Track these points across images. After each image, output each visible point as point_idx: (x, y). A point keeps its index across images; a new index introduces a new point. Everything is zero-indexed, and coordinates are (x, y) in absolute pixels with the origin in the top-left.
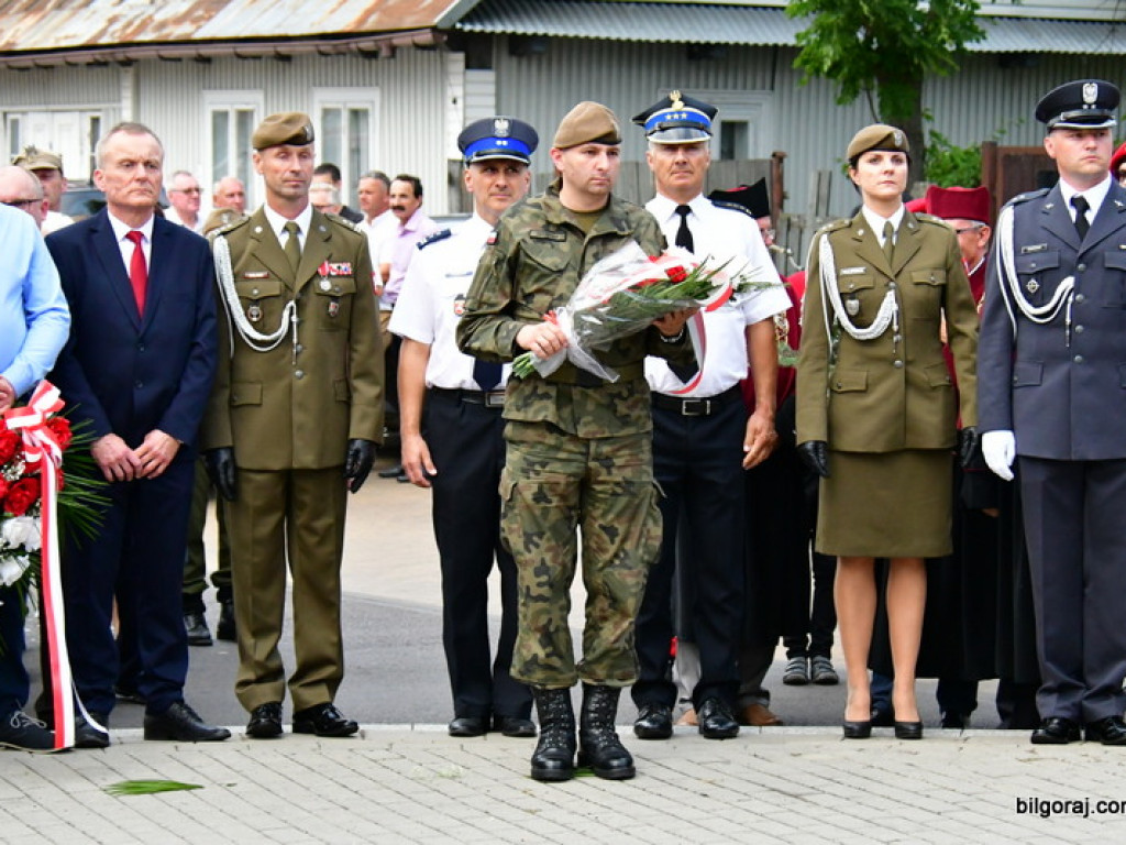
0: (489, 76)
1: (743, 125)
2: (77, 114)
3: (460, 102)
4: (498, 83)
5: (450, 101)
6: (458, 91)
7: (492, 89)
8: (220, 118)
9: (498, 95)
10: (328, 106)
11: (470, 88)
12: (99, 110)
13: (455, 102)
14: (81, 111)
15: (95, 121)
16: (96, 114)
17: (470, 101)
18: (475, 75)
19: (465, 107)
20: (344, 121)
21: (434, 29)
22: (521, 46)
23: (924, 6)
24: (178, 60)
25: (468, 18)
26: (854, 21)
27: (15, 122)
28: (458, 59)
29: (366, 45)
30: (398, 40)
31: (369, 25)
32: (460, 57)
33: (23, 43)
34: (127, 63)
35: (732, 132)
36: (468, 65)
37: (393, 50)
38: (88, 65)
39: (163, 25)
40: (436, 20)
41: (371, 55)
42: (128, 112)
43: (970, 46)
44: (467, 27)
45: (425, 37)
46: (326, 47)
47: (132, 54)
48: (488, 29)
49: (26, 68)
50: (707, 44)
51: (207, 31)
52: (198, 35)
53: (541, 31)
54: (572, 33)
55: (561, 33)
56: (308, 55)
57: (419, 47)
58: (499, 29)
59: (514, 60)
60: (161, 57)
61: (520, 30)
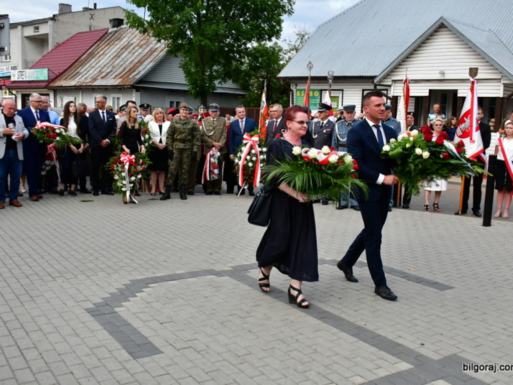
0: (139, 93)
3: (135, 97)
4: (141, 94)
5: (133, 97)
6: (134, 95)
9: (141, 96)
10: (114, 97)
11: (137, 95)
14: (73, 96)
15: (75, 98)
17: (137, 97)
18: (137, 93)
20: (116, 99)
21: (131, 85)
22: (144, 88)
23: (207, 85)
24: (89, 89)
25: (136, 84)
26: (197, 86)
27: (62, 98)
28: (134, 90)
29: (120, 87)
30: (125, 87)
31: (121, 84)
32: (135, 90)
33: (64, 85)
34: (81, 89)
35: (178, 103)
36: (136, 91)
37: (124, 88)
38: (74, 89)
39: (87, 83)
40: (131, 84)
41: (120, 89)
42: (81, 97)
43: (215, 91)
44: (136, 85)
45: (129, 86)
46: (113, 87)
47: (82, 87)
48: (139, 85)
49: (64, 89)
50: (174, 89)
51: (94, 84)
52: (92, 85)
53: (148, 86)
54: (153, 87)
55: (151, 87)
56: (110, 89)
57: (128, 88)
58: (141, 85)
59: (143, 91)
60: (86, 88)
61: (144, 86)
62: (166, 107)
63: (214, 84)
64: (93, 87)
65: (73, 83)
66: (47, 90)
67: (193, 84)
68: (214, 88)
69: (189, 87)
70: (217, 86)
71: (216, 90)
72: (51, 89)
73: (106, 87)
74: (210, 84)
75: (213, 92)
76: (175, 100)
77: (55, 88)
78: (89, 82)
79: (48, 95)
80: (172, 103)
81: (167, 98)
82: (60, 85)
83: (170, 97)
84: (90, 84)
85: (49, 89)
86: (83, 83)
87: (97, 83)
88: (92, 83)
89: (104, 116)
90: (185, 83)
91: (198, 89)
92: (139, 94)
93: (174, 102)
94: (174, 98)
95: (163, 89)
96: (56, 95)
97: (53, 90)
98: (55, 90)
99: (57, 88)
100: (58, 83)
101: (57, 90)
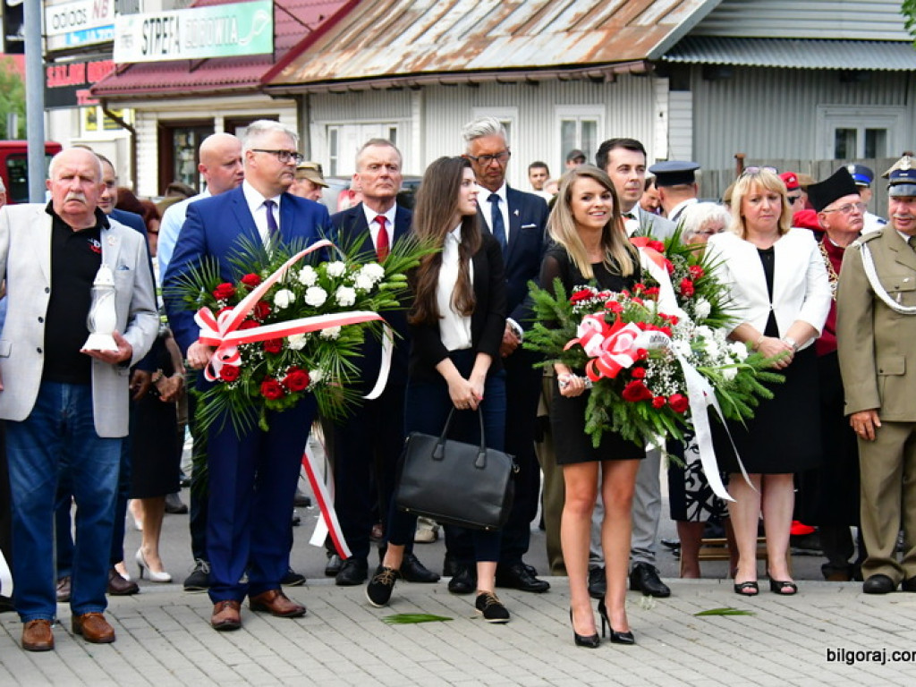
0: (687, 95)
1: (882, 131)
2: (379, 127)
3: (665, 115)
4: (694, 101)
5: (657, 115)
6: (664, 108)
7: (689, 105)
9: (694, 110)
10: (567, 119)
11: (673, 105)
12: (395, 123)
13: (661, 115)
14: (383, 124)
15: (393, 131)
16: (393, 126)
17: (673, 114)
18: (677, 95)
19: (669, 119)
20: (578, 129)
21: (646, 61)
22: (712, 74)
24: (455, 85)
25: (671, 52)
27: (334, 133)
28: (664, 83)
29: (595, 72)
30: (618, 69)
31: (597, 58)
32: (666, 81)
33: (341, 74)
34: (417, 87)
35: (875, 138)
36: (672, 88)
37: (615, 76)
38: (389, 89)
39: (443, 59)
40: (648, 53)
41: (598, 80)
42: (416, 125)
44: (671, 59)
45: (640, 67)
46: (564, 74)
47: (421, 80)
48: (687, 60)
49: (343, 93)
50: (855, 70)
51: (476, 63)
52: (470, 66)
53: (727, 61)
54: (750, 63)
55: (742, 62)
56: (551, 80)
57: (634, 74)
58: (695, 60)
59: (707, 83)
60: (442, 84)
61: (711, 60)
62: (819, 157)
64: (475, 78)
65: (380, 61)
66: (267, 98)
72: (288, 96)
73: (533, 76)
76: (861, 126)
77: (302, 90)
78: (455, 55)
80: (844, 136)
81: (820, 111)
82: (323, 75)
83: (836, 110)
84: (458, 63)
85: (274, 97)
86: (428, 61)
87: (491, 57)
88: (469, 56)
89: (497, 215)
90: (906, 37)
92: (685, 98)
93: (853, 132)
94: (857, 115)
95: (802, 69)
96: (309, 122)
97: (293, 101)
98: (306, 100)
99: (313, 88)
100: (319, 66)
101: (312, 97)
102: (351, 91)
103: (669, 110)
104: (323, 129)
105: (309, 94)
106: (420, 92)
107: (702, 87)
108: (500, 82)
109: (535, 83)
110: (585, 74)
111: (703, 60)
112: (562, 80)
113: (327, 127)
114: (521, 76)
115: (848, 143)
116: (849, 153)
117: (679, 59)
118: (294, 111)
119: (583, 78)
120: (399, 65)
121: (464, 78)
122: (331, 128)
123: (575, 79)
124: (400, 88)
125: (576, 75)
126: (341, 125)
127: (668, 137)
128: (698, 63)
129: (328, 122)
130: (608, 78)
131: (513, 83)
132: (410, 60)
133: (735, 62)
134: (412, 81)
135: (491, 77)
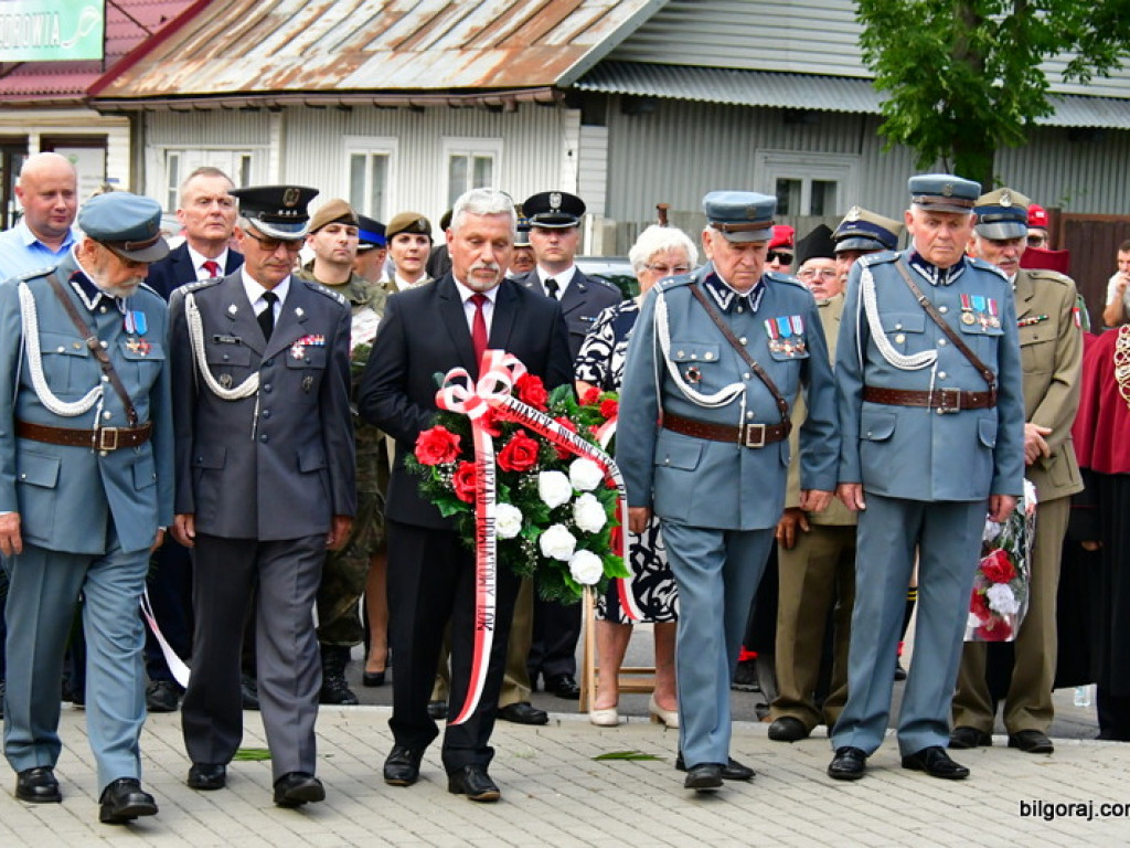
0: (602, 131)
1: (832, 184)
2: (230, 154)
3: (575, 154)
4: (610, 138)
5: (566, 153)
6: (574, 145)
7: (604, 143)
8: (358, 161)
9: (610, 149)
10: (456, 154)
11: (586, 142)
12: (250, 150)
13: (570, 154)
14: (234, 151)
15: (246, 160)
16: (246, 154)
17: (584, 153)
18: (589, 130)
19: (579, 158)
20: (470, 168)
21: (554, 87)
22: (632, 106)
23: (998, 82)
24: (322, 107)
25: (585, 79)
26: (934, 94)
27: (174, 160)
28: (574, 115)
29: (492, 99)
30: (521, 96)
31: (496, 82)
32: (577, 113)
33: (186, 88)
34: (277, 108)
35: (822, 190)
36: (584, 122)
37: (516, 105)
38: (242, 109)
39: (310, 75)
40: (556, 80)
41: (496, 109)
42: (275, 154)
43: (1039, 121)
44: (584, 87)
45: (546, 95)
46: (456, 99)
47: (282, 100)
48: (603, 89)
49: (187, 111)
50: (803, 110)
51: (350, 82)
52: (342, 86)
53: (651, 92)
54: (679, 95)
55: (669, 94)
56: (440, 107)
57: (539, 103)
58: (613, 89)
59: (626, 118)
60: (308, 105)
61: (632, 91)
63: (1041, 75)
64: (347, 100)
65: (234, 75)
66: (94, 114)
67: (910, 77)
68: (1038, 101)
69: (887, 97)
70: (1054, 88)
71: (1048, 110)
72: (119, 112)
73: (417, 100)
74: (1013, 77)
75: (1030, 124)
76: (807, 176)
77: (137, 106)
78: (324, 72)
79: (100, 142)
80: (786, 187)
81: (759, 158)
82: (163, 88)
83: (779, 157)
84: (328, 81)
85: (102, 113)
86: (292, 77)
87: (368, 76)
88: (341, 73)
90: (864, 73)
91: (940, 107)
92: (598, 134)
93: (798, 184)
94: (803, 163)
95: (740, 106)
96: (144, 144)
97: (125, 118)
98: (142, 117)
99: (150, 104)
100: (158, 78)
101: (149, 115)
102: (197, 109)
103: (580, 149)
104: (161, 153)
105: (145, 111)
106: (280, 114)
107: (620, 121)
108: (377, 106)
109: (419, 109)
110: (480, 100)
111: (622, 90)
112: (452, 106)
113: (166, 151)
114: (404, 100)
115: (792, 196)
116: (792, 209)
117: (594, 88)
118: (126, 131)
119: (478, 105)
120: (256, 80)
121: (334, 100)
122: (170, 154)
123: (467, 107)
124: (256, 109)
125: (471, 102)
126: (183, 151)
127: (577, 180)
128: (617, 93)
129: (167, 147)
130: (508, 107)
131: (393, 107)
132: (269, 75)
133: (660, 94)
134: (271, 101)
135: (367, 99)
